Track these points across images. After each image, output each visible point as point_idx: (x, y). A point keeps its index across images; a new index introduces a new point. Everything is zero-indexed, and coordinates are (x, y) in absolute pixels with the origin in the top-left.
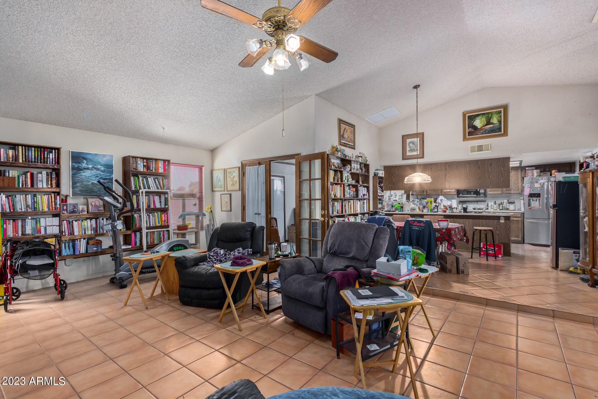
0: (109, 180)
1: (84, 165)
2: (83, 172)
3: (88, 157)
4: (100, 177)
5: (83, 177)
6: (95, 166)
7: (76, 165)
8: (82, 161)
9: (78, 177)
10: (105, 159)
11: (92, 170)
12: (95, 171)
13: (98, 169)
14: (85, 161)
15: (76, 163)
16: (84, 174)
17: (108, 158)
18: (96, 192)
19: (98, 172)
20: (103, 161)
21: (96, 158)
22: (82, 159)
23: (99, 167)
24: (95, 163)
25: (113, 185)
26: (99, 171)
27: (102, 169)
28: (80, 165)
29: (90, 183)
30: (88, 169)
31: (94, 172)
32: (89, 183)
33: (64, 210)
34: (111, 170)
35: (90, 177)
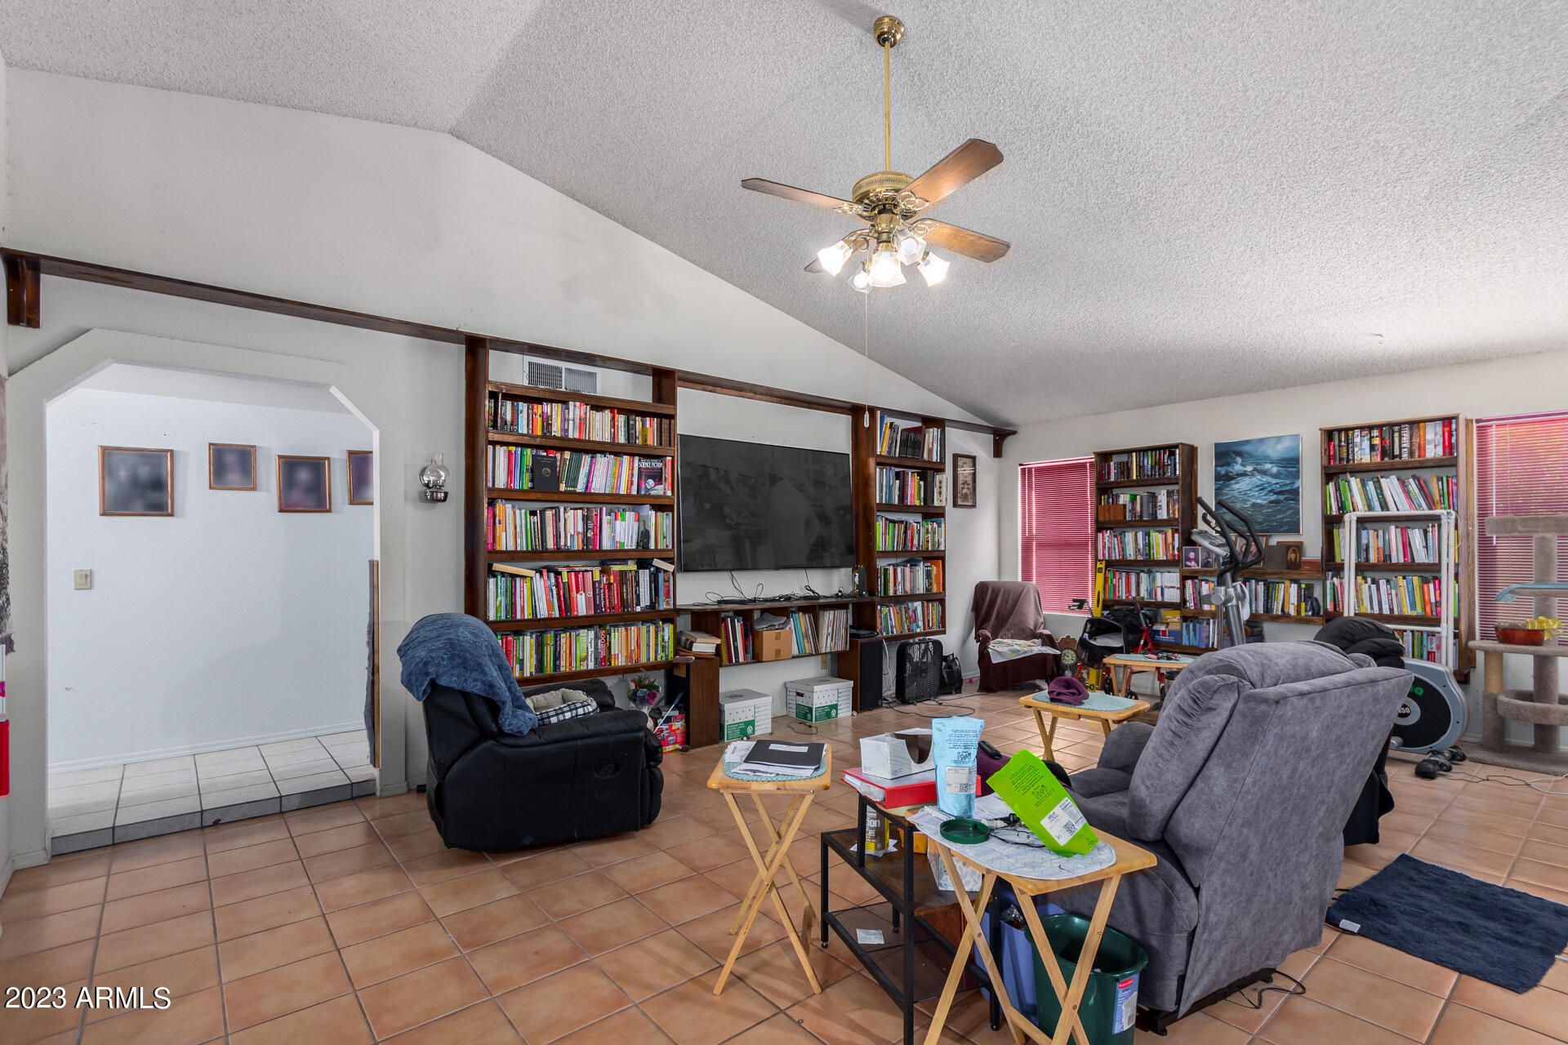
0: (1291, 493)
1: (1238, 468)
2: (1236, 483)
3: (1247, 448)
4: (1269, 489)
5: (1235, 493)
6: (1259, 467)
7: (1223, 471)
8: (1235, 459)
9: (1227, 494)
10: (1280, 447)
11: (1253, 475)
12: (1259, 477)
13: (1264, 473)
14: (1239, 460)
15: (1222, 466)
16: (1237, 486)
17: (1286, 444)
18: (1261, 523)
19: (1265, 479)
20: (1277, 451)
21: (1261, 450)
22: (1234, 456)
23: (1268, 466)
24: (1259, 460)
25: (1299, 504)
26: (1266, 477)
27: (1275, 470)
28: (1230, 469)
29: (1248, 505)
30: (1244, 474)
31: (1258, 479)
32: (1246, 504)
33: (1189, 560)
34: (1295, 469)
35: (1248, 492)
